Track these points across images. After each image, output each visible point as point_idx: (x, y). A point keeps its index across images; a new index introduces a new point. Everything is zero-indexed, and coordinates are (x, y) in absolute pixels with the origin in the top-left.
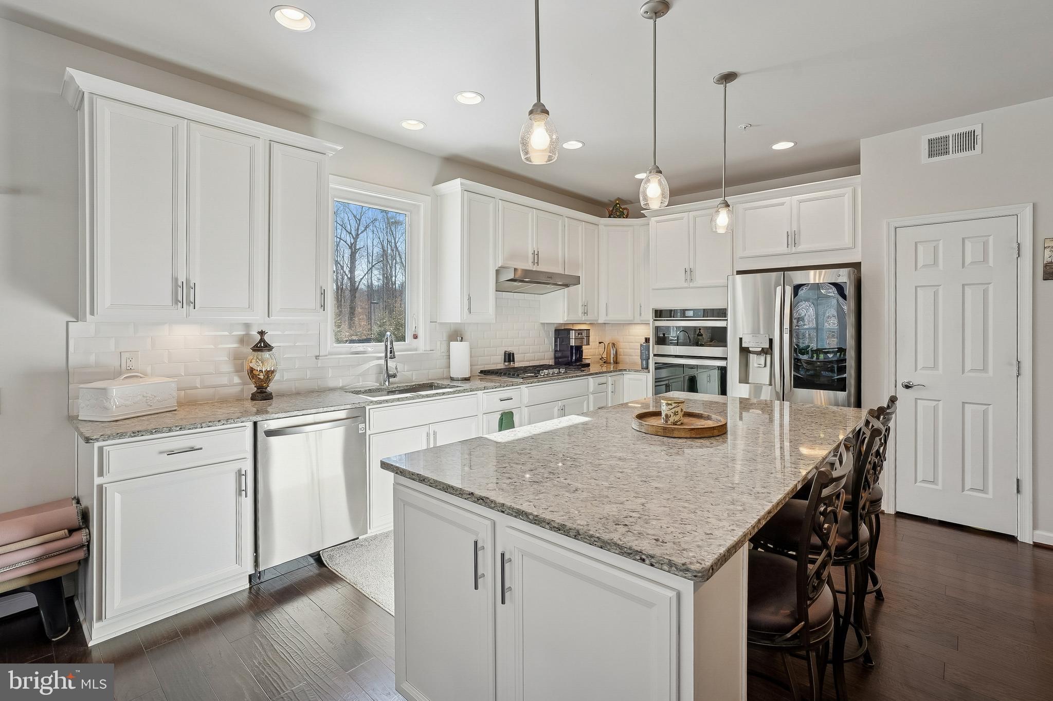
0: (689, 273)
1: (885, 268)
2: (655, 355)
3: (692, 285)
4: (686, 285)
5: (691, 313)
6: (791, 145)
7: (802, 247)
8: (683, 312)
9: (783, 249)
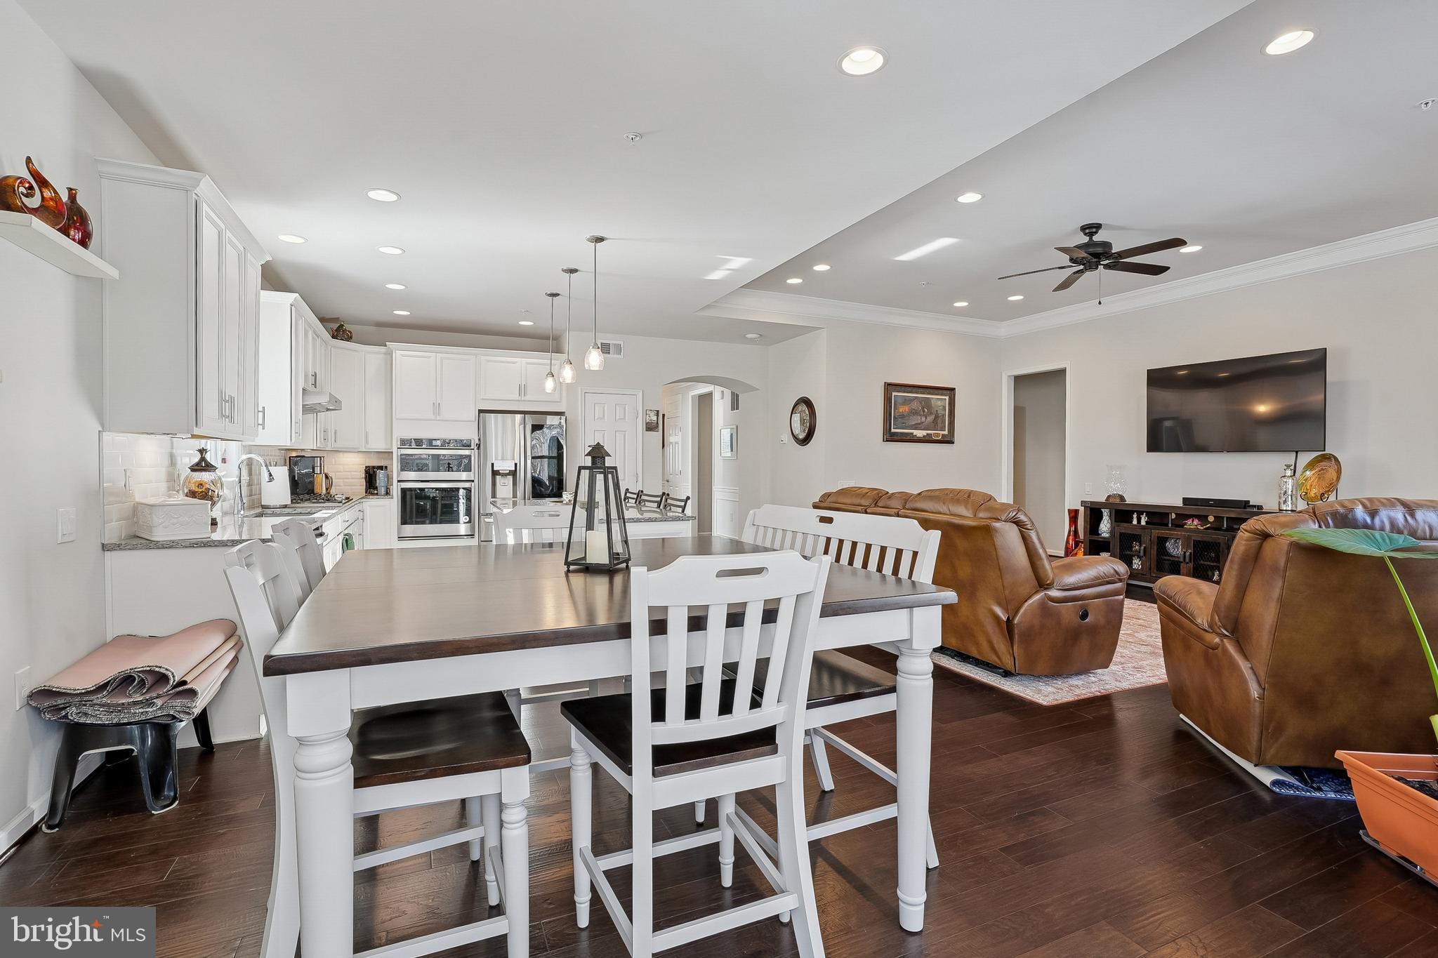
0: (437, 408)
1: (580, 418)
2: (399, 481)
3: (438, 418)
4: (433, 417)
5: (438, 443)
6: (532, 323)
7: (528, 397)
8: (430, 441)
9: (516, 396)
